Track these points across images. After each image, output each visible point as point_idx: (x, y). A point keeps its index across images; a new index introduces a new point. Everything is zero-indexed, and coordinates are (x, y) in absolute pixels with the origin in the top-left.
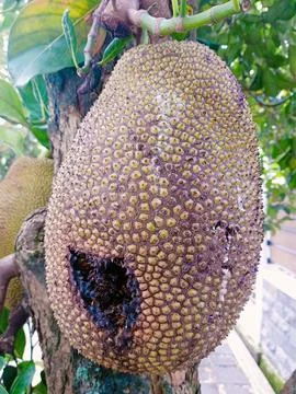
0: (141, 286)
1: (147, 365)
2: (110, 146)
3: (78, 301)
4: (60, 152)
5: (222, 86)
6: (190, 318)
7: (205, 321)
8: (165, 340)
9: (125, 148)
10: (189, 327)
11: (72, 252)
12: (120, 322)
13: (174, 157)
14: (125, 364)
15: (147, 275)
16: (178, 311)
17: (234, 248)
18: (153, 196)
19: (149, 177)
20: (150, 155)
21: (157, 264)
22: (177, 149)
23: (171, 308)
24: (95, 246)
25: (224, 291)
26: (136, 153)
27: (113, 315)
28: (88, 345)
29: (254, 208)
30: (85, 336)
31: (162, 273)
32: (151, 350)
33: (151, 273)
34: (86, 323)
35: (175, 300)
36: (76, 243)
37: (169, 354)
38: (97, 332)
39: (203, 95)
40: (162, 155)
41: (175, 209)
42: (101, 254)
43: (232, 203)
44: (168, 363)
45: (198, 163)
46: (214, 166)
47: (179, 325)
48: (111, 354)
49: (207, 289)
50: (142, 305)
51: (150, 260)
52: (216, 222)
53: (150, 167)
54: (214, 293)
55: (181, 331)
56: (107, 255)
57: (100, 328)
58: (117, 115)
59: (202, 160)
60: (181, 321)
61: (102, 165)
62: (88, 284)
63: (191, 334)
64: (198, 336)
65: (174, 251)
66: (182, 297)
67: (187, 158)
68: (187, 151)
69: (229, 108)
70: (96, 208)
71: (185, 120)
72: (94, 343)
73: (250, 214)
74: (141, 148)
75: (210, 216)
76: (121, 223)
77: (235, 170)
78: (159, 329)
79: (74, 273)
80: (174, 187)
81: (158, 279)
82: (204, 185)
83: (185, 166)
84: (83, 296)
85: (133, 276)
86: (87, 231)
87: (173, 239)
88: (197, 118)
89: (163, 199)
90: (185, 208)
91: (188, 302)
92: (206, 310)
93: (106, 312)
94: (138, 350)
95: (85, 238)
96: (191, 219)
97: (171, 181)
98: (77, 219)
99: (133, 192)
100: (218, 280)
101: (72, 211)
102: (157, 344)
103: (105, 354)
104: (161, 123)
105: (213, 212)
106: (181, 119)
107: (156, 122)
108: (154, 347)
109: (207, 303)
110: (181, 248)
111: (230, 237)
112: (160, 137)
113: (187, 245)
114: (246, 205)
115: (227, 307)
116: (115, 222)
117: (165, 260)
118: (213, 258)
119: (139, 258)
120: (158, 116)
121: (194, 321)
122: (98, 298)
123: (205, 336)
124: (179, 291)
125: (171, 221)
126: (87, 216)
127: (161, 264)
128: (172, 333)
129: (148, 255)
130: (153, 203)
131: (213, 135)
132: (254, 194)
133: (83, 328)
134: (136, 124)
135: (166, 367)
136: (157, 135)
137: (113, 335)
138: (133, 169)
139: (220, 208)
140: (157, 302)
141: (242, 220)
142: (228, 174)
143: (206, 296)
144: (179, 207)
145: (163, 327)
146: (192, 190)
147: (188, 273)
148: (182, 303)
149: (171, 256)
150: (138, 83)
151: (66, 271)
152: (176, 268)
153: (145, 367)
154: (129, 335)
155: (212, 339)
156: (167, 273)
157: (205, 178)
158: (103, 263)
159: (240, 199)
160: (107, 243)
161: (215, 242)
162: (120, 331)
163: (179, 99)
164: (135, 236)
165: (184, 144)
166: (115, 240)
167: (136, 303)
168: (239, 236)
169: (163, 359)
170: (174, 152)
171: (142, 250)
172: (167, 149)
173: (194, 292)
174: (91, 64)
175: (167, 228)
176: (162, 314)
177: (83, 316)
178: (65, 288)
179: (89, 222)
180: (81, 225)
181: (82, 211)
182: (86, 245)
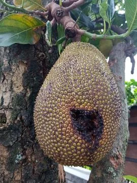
0: (104, 121)
1: (98, 156)
8: (108, 143)
14: (91, 158)
18: (108, 87)
21: (109, 112)
23: (111, 129)
24: (86, 106)
26: (99, 73)
28: (78, 152)
30: (78, 148)
31: (110, 116)
33: (107, 115)
34: (80, 141)
35: (112, 126)
36: (75, 107)
37: (107, 149)
38: (85, 144)
41: (113, 92)
42: (89, 109)
47: (112, 136)
48: (88, 153)
50: (104, 128)
51: (107, 110)
56: (92, 110)
57: (87, 142)
60: (113, 134)
61: (87, 76)
65: (113, 107)
66: (114, 125)
70: (87, 91)
72: (82, 150)
76: (99, 96)
79: (74, 120)
81: (109, 118)
84: (78, 129)
85: (102, 117)
86: (82, 100)
87: (113, 103)
94: (99, 149)
95: (81, 104)
98: (77, 96)
99: (102, 86)
102: (105, 145)
108: (104, 147)
113: (115, 105)
116: (96, 96)
117: (111, 110)
119: (104, 110)
124: (113, 122)
126: (83, 94)
128: (110, 139)
129: (107, 108)
130: (108, 90)
133: (78, 144)
140: (108, 127)
145: (108, 137)
147: (115, 115)
148: (114, 127)
151: (69, 119)
153: (96, 158)
158: (90, 113)
160: (92, 105)
164: (103, 101)
166: (96, 103)
169: (104, 152)
173: (116, 123)
175: (112, 99)
176: (109, 131)
177: (79, 138)
178: (69, 127)
179: (84, 97)
180: (79, 99)
181: (79, 93)
182: (81, 106)
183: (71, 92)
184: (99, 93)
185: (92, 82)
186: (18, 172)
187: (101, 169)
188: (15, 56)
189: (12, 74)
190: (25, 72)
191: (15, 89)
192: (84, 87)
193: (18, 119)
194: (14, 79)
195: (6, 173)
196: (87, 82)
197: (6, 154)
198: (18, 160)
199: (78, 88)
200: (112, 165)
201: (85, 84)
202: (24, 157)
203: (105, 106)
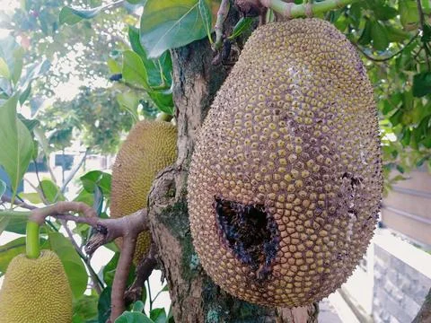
0: (280, 228)
1: (283, 296)
2: (250, 112)
3: (224, 242)
4: (186, 116)
5: (344, 57)
6: (321, 254)
7: (334, 258)
8: (300, 273)
9: (264, 112)
10: (321, 262)
11: (218, 200)
12: (261, 258)
13: (306, 119)
14: (265, 295)
15: (284, 218)
16: (311, 249)
17: (358, 195)
18: (290, 152)
19: (285, 137)
20: (285, 118)
21: (293, 209)
22: (309, 112)
23: (305, 246)
24: (239, 195)
25: (351, 232)
26: (274, 117)
27: (254, 253)
28: (232, 279)
29: (374, 162)
30: (230, 271)
31: (297, 217)
32: (287, 283)
33: (288, 216)
34: (231, 260)
35: (309, 239)
36: (221, 193)
37: (303, 287)
38: (241, 267)
39: (328, 67)
40: (296, 118)
41: (308, 163)
42: (244, 201)
43: (356, 157)
44: (301, 295)
45: (326, 124)
46: (340, 126)
47: (312, 260)
48: (253, 286)
49: (336, 230)
50: (281, 244)
51: (288, 205)
52: (343, 173)
53: (286, 128)
54: (342, 234)
55: (314, 266)
56: (250, 202)
57: (244, 264)
58: (255, 85)
59: (329, 122)
60: (314, 257)
61: (243, 127)
62: (232, 227)
63: (322, 269)
64: (328, 271)
65: (308, 198)
66: (314, 237)
67: (317, 120)
68: (316, 115)
69: (350, 76)
70: (240, 163)
71: (314, 88)
72: (238, 277)
73: (371, 167)
74: (277, 113)
75: (338, 168)
76: (263, 175)
77: (357, 129)
78: (295, 264)
79: (220, 219)
80: (307, 145)
81: (294, 221)
82: (332, 142)
83: (316, 127)
84: (228, 237)
85: (273, 219)
86: (232, 183)
87: (307, 187)
88: (324, 86)
89: (298, 155)
90: (317, 162)
91: (320, 241)
92: (335, 248)
93: (249, 250)
94: (276, 282)
95: (230, 188)
96: (322, 171)
97: (305, 140)
98: (223, 173)
99: (272, 149)
100: (345, 223)
101: (218, 166)
102: (293, 277)
103: (247, 286)
104: (294, 92)
105: (340, 165)
106: (310, 88)
107: (289, 91)
108: (291, 280)
109: (336, 241)
110: (313, 195)
111: (355, 186)
112: (294, 103)
113: (318, 193)
114: (368, 159)
115: (352, 247)
116: (257, 175)
117: (300, 205)
118: (340, 204)
119: (278, 204)
120: (291, 86)
121: (324, 258)
122: (242, 239)
123: (334, 272)
124: (312, 231)
125: (305, 173)
126: (232, 170)
127: (297, 208)
128: (306, 268)
129: (286, 201)
130: (290, 158)
131: (338, 100)
132: (374, 149)
133: (228, 264)
134: (273, 93)
135: (300, 299)
136: (291, 102)
137: (255, 269)
138: (272, 131)
139: (346, 161)
140: (294, 241)
141: (365, 172)
142: (352, 132)
143: (335, 236)
144: (311, 161)
145: (299, 262)
146: (323, 147)
147: (319, 216)
148: (315, 241)
149: (306, 203)
150: (271, 58)
151: (212, 217)
152: (309, 212)
153: (281, 299)
154: (269, 269)
155: (339, 274)
156: (302, 216)
157: (333, 137)
158: (246, 209)
159: (362, 154)
160: (250, 192)
161: (342, 190)
162: (261, 267)
163: (308, 71)
164: (275, 186)
165: (314, 108)
166: (257, 189)
167: (275, 242)
168: (363, 186)
169: (298, 290)
170: (306, 116)
171: (281, 198)
172: (300, 113)
173: (325, 232)
174: (222, 39)
175: (303, 179)
176: (297, 251)
177: (228, 254)
178: (212, 231)
179: (234, 175)
180: (226, 178)
181: (226, 167)
182: (230, 193)
184: (263, 168)
185: (252, 142)
186: (197, 284)
191: (191, 132)
192: (235, 154)
195: (180, 281)
197: (178, 250)
198: (194, 264)
199: (225, 157)
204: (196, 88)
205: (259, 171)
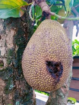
0: (63, 68)
2: (57, 38)
8: (64, 79)
15: (64, 65)
23: (67, 72)
24: (55, 60)
26: (62, 41)
28: (49, 84)
30: (49, 81)
35: (67, 70)
36: (48, 59)
38: (53, 80)
48: (54, 85)
53: (65, 44)
56: (58, 61)
60: (67, 75)
65: (68, 60)
70: (56, 51)
72: (51, 83)
76: (62, 54)
78: (64, 77)
79: (48, 67)
81: (66, 66)
84: (50, 72)
85: (62, 65)
87: (69, 58)
95: (52, 58)
99: (64, 48)
108: (62, 81)
116: (60, 54)
117: (67, 62)
119: (64, 62)
124: (68, 68)
125: (69, 54)
126: (53, 53)
130: (67, 51)
133: (49, 79)
151: (45, 66)
152: (68, 64)
160: (58, 59)
162: (57, 79)
164: (64, 57)
166: (60, 58)
175: (68, 56)
176: (65, 73)
177: (50, 76)
178: (44, 71)
179: (54, 54)
180: (51, 55)
181: (51, 52)
182: (52, 59)
183: (47, 51)
184: (62, 53)
185: (59, 46)
186: (11, 95)
187: (55, 93)
188: (8, 24)
189: (6, 36)
190: (15, 35)
191: (8, 45)
192: (54, 49)
193: (11, 64)
194: (7, 39)
195: (4, 95)
196: (56, 46)
197: (4, 84)
198: (11, 88)
199: (51, 49)
200: (62, 91)
201: (55, 47)
202: (14, 86)
203: (65, 60)
204: (11, 32)
205: (61, 53)
